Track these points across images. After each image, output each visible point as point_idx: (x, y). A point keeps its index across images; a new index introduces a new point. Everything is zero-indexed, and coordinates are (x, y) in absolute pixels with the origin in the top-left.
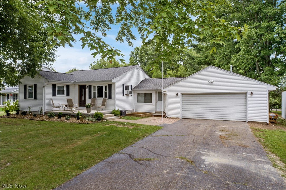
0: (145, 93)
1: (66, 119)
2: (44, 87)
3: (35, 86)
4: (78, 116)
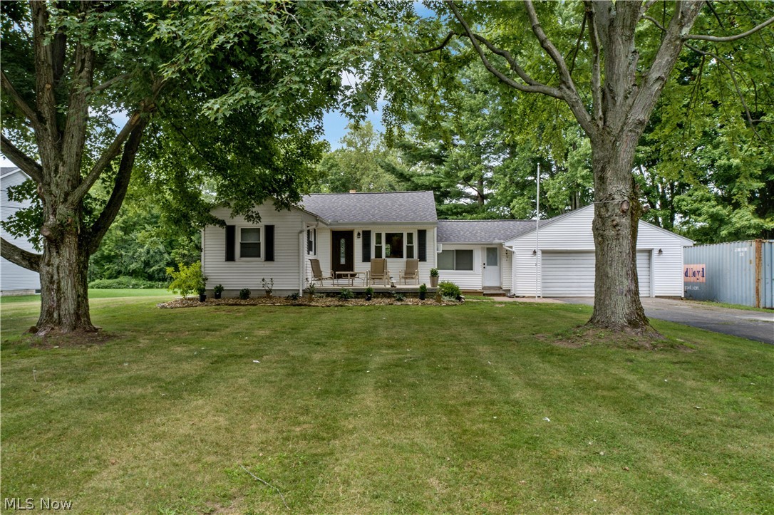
0: (457, 251)
1: (398, 300)
2: (301, 232)
3: (270, 230)
4: (422, 294)
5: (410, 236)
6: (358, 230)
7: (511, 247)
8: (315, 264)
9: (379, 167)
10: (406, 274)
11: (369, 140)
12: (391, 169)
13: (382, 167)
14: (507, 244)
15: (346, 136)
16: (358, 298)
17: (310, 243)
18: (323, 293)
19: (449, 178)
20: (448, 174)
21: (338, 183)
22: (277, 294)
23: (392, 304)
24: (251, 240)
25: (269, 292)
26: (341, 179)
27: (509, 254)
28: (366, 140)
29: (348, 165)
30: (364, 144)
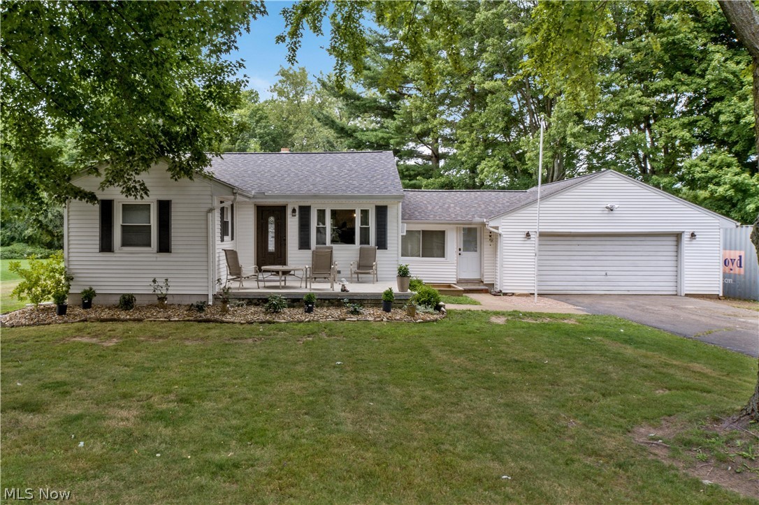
0: (423, 231)
1: (352, 313)
2: (211, 210)
3: (164, 208)
4: (387, 302)
5: (365, 213)
6: (292, 205)
7: (497, 228)
8: (232, 256)
9: (316, 120)
10: (359, 267)
11: (303, 89)
12: (329, 122)
13: (319, 119)
14: (492, 224)
15: (277, 85)
16: (294, 307)
17: (224, 226)
18: (243, 299)
19: (400, 133)
20: (399, 130)
21: (267, 138)
22: (176, 301)
23: (344, 320)
24: (137, 221)
25: (162, 298)
26: (271, 134)
27: (494, 237)
28: (299, 89)
29: (279, 118)
30: (297, 94)
